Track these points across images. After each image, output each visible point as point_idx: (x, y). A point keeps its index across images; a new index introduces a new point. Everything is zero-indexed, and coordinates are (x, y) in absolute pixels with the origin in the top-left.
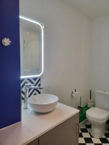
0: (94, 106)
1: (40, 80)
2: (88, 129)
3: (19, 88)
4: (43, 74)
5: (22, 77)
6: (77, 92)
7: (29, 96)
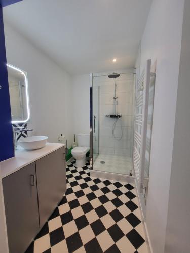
0: (77, 146)
1: (26, 126)
2: (73, 165)
3: (11, 129)
4: (29, 120)
5: (13, 122)
6: (63, 136)
7: (18, 139)
